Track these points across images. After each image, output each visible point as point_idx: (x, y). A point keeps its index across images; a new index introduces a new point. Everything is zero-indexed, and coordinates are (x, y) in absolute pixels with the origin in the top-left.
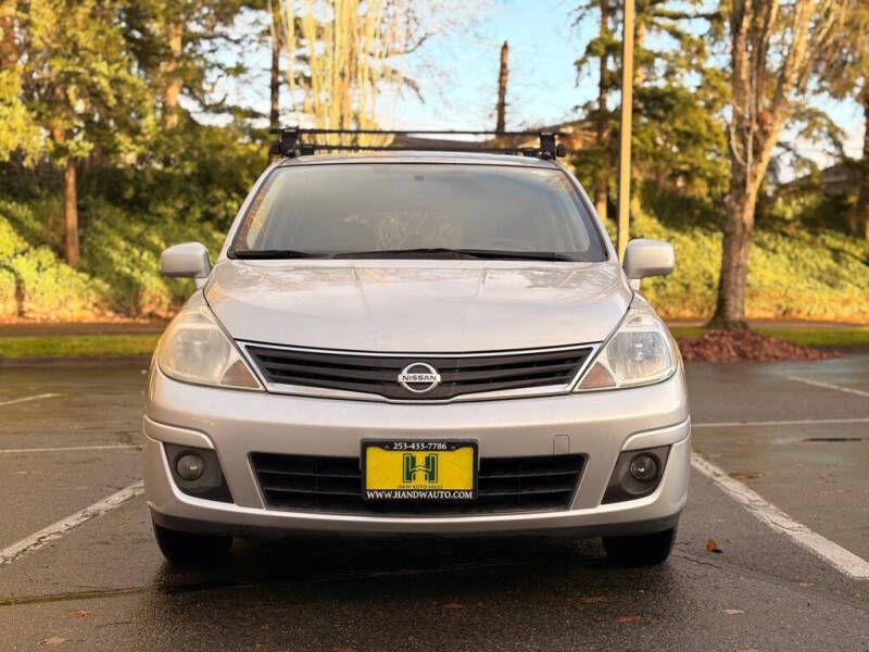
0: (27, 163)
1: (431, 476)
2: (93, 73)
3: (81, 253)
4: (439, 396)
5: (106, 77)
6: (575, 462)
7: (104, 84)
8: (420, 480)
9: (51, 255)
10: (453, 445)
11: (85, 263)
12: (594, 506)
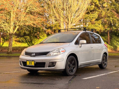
0: (102, 31)
1: (31, 64)
2: (110, 19)
3: (110, 43)
4: (34, 56)
5: (112, 19)
6: (45, 63)
7: (111, 20)
8: (30, 64)
9: (106, 43)
10: (33, 61)
11: (110, 44)
12: (47, 67)
